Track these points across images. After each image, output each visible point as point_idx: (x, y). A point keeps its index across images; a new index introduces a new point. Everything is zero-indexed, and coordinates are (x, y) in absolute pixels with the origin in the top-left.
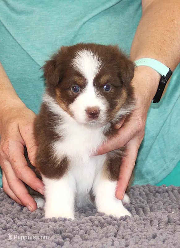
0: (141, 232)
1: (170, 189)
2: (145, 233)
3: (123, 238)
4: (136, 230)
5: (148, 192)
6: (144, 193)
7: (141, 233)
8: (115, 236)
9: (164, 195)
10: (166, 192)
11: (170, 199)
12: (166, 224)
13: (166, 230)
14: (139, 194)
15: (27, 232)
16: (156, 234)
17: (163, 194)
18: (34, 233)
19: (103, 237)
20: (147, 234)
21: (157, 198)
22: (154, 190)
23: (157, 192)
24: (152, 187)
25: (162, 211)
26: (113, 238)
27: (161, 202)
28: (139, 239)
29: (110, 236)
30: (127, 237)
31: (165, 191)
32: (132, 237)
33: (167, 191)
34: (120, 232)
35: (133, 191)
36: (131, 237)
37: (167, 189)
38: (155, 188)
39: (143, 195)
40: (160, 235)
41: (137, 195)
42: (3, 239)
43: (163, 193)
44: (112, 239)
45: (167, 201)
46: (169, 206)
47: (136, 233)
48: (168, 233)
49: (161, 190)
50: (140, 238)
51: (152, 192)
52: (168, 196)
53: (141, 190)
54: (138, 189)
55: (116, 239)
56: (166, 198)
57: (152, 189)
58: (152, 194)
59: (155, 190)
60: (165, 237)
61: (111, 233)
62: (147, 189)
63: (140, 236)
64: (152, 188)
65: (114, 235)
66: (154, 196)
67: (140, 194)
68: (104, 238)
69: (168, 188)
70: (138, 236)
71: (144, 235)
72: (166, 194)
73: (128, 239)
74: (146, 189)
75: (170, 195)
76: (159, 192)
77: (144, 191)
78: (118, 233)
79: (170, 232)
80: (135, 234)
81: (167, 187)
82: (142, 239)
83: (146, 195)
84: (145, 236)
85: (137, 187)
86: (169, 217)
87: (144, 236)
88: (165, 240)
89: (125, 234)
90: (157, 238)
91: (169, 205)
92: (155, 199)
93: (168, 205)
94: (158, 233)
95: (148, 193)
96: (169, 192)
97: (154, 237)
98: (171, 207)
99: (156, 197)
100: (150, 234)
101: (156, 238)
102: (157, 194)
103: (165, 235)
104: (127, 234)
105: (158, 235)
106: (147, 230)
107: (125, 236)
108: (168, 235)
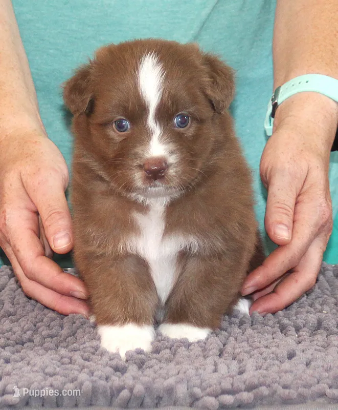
0: (267, 347)
2: (274, 349)
3: (234, 359)
4: (257, 344)
7: (267, 350)
11: (319, 289)
12: (312, 333)
13: (313, 343)
16: (293, 350)
18: (72, 351)
20: (279, 351)
26: (217, 358)
28: (264, 361)
30: (241, 356)
32: (251, 357)
34: (229, 348)
36: (249, 356)
42: (17, 362)
44: (215, 361)
46: (317, 301)
47: (258, 349)
48: (315, 350)
50: (265, 359)
55: (222, 360)
60: (310, 357)
63: (265, 355)
65: (218, 353)
68: (201, 358)
70: (261, 354)
71: (273, 353)
73: (243, 360)
78: (226, 350)
79: (318, 348)
80: (255, 351)
82: (269, 361)
84: (274, 356)
87: (271, 355)
88: (310, 361)
89: (237, 350)
90: (295, 358)
91: (319, 297)
93: (316, 298)
94: (297, 348)
97: (291, 356)
98: (321, 302)
100: (283, 352)
101: (293, 359)
103: (310, 352)
104: (241, 352)
105: (298, 353)
106: (277, 345)
107: (238, 354)
108: (316, 352)
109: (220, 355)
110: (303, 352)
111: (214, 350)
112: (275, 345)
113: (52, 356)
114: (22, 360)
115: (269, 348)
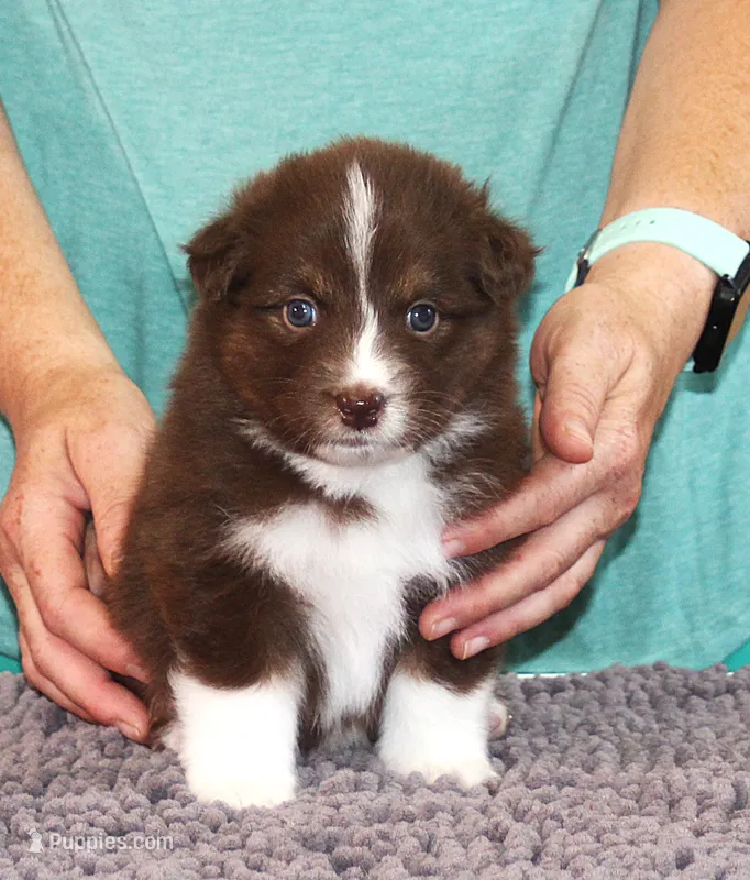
0: (632, 843)
1: (741, 682)
2: (648, 846)
3: (564, 867)
4: (613, 837)
5: (659, 692)
6: (643, 696)
7: (634, 848)
8: (535, 860)
9: (721, 702)
10: (728, 691)
11: (742, 720)
12: (728, 813)
13: (728, 835)
14: (624, 700)
15: (198, 843)
16: (688, 850)
17: (717, 699)
18: (225, 849)
19: (490, 862)
20: (657, 851)
21: (692, 716)
22: (680, 683)
23: (694, 691)
24: (675, 673)
25: (713, 765)
26: (527, 865)
27: (707, 729)
28: (626, 872)
29: (516, 859)
30: (579, 862)
31: (724, 689)
32: (599, 863)
33: (731, 689)
34: (554, 844)
35: (602, 689)
36: (595, 862)
37: (732, 680)
38: (686, 678)
39: (638, 703)
40: (706, 855)
41: (619, 703)
42: (110, 872)
43: (717, 694)
44: (524, 872)
45: (731, 728)
46: (738, 746)
47: (614, 848)
48: (735, 849)
49: (709, 686)
50: (629, 868)
51: (673, 693)
52: (735, 708)
53: (632, 686)
54: (621, 680)
55: (538, 869)
56: (726, 714)
57: (675, 681)
58: (673, 699)
59: (685, 686)
60: (723, 864)
61: (517, 849)
62: (654, 682)
63: (628, 860)
64: (674, 676)
65: (531, 856)
66: (681, 706)
67: (630, 702)
68: (494, 866)
69: (734, 676)
70: (621, 858)
71: (645, 856)
72: (728, 700)
73: (583, 870)
74: (650, 683)
75: (741, 704)
76: (702, 694)
77: (643, 687)
78: (548, 849)
79: (741, 845)
80: (609, 852)
81: (731, 674)
82: (636, 871)
83: (650, 702)
84: (648, 861)
85: (616, 674)
86: (737, 787)
87: (642, 860)
88: (724, 873)
89: (571, 850)
90: (692, 866)
91: (740, 739)
92: (686, 720)
93: (736, 742)
94: (697, 846)
95: (660, 697)
96: (739, 691)
97: (683, 862)
98: (746, 748)
99: (689, 712)
100: (664, 852)
101: (687, 869)
102: (694, 700)
103: (723, 853)
104: (579, 853)
105: (697, 855)
106: (653, 838)
107: (573, 858)
108: (735, 854)
109: (534, 860)
110: (709, 853)
111: (521, 849)
112: (650, 838)
113: (183, 861)
114: (121, 867)
115: (638, 846)
